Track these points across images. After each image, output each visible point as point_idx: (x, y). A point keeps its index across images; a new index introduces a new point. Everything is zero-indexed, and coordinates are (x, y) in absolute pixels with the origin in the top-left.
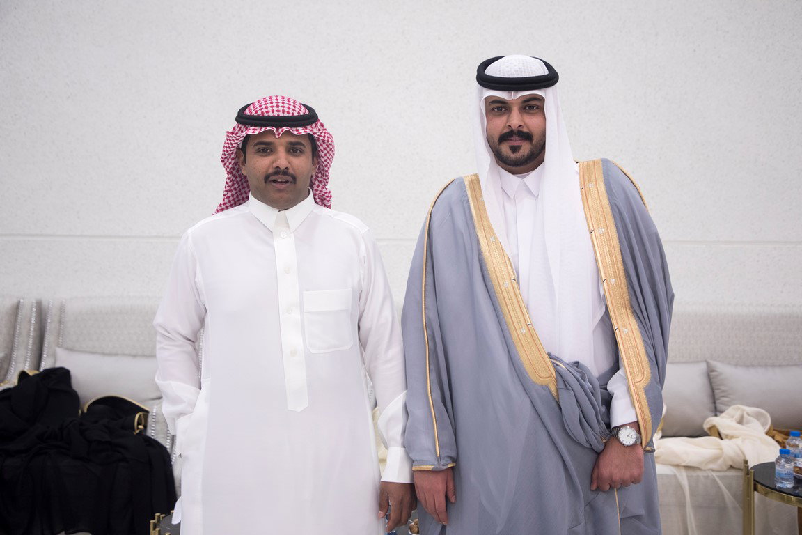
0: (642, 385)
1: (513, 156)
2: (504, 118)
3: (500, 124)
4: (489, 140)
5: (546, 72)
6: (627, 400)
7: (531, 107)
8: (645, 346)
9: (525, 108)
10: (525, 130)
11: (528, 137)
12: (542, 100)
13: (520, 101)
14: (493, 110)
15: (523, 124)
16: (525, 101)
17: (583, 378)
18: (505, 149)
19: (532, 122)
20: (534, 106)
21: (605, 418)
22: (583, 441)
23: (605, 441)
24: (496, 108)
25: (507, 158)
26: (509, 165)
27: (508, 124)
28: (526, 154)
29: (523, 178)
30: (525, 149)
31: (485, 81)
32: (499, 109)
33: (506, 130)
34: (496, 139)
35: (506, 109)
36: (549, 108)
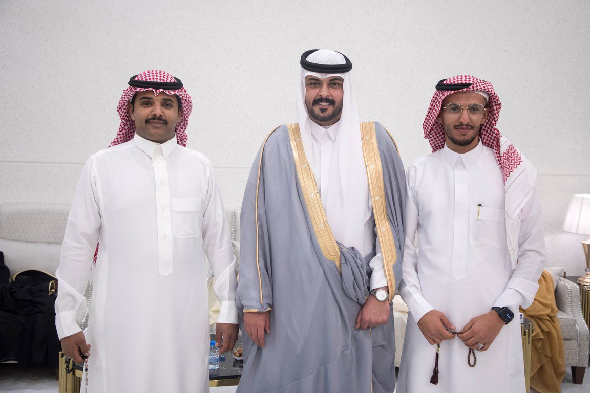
0: (391, 264)
1: (322, 115)
2: (317, 90)
3: (314, 93)
4: (306, 102)
5: (345, 63)
6: (382, 273)
7: (335, 84)
8: (395, 241)
9: (331, 85)
10: (330, 98)
11: (332, 102)
12: (342, 80)
13: (328, 80)
14: (311, 84)
15: (329, 94)
16: (331, 80)
17: (356, 256)
18: (317, 109)
19: (335, 93)
20: (337, 84)
21: (367, 283)
22: (353, 296)
23: (366, 298)
24: (312, 83)
25: (318, 116)
26: (319, 120)
27: (320, 94)
28: (330, 114)
29: (326, 128)
30: (330, 110)
31: (306, 65)
32: (314, 84)
33: (318, 97)
34: (311, 103)
35: (319, 84)
36: (346, 85)
